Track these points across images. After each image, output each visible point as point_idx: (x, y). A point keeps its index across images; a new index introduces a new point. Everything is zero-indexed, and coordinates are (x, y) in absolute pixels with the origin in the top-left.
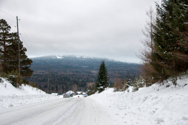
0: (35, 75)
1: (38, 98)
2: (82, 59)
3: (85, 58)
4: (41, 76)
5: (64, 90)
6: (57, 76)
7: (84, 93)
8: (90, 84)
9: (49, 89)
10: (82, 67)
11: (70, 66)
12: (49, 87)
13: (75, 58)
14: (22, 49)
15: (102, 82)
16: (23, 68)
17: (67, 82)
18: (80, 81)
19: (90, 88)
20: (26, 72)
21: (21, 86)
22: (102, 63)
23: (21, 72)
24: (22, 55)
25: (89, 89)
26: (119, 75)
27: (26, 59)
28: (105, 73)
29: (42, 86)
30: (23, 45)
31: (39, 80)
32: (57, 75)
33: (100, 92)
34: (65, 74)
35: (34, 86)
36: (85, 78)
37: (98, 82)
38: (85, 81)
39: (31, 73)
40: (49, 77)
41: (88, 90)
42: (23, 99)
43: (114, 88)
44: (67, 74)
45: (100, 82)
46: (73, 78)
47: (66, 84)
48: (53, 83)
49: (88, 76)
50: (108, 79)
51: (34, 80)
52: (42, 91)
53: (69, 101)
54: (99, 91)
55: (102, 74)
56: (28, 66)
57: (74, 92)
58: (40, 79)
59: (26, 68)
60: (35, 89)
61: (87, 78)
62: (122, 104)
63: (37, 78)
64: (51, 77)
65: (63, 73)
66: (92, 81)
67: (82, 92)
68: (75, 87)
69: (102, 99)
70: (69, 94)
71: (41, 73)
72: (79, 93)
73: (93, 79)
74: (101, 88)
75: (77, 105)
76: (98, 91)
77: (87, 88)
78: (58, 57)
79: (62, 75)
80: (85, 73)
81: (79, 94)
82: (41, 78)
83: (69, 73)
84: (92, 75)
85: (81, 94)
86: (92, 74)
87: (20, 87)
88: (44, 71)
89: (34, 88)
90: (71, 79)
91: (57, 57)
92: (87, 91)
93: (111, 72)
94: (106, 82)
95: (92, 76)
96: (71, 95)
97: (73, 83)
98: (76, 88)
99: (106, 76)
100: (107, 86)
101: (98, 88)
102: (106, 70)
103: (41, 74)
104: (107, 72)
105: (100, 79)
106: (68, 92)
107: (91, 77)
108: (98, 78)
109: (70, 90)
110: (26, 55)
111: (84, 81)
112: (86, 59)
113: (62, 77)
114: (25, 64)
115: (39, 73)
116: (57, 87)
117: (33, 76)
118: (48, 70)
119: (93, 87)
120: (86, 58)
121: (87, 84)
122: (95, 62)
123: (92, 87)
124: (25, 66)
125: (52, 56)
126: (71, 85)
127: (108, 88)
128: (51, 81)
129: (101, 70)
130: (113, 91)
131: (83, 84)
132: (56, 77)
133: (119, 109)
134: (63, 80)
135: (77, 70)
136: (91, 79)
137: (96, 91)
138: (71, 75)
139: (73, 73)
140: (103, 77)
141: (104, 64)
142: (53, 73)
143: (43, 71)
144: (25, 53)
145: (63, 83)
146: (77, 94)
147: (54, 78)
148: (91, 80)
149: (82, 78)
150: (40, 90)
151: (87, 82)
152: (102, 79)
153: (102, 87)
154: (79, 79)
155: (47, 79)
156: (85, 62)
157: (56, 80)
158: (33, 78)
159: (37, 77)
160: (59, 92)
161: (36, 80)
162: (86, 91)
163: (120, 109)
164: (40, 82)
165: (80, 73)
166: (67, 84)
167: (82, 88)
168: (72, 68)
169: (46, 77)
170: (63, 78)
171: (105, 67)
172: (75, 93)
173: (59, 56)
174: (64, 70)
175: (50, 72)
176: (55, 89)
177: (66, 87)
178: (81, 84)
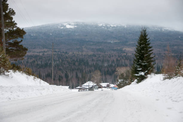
0: (31, 57)
1: (38, 91)
2: (108, 28)
3: (112, 26)
4: (41, 58)
5: (78, 80)
6: (67, 58)
7: (112, 85)
8: (122, 70)
9: (54, 79)
10: (108, 41)
11: (87, 40)
12: (55, 76)
13: (97, 26)
14: (7, 12)
15: (143, 64)
16: (10, 44)
17: (84, 66)
18: (106, 65)
19: (122, 76)
20: (16, 50)
21: (9, 72)
22: (142, 33)
23: (7, 50)
24: (7, 21)
25: (120, 78)
26: (173, 54)
27: (15, 29)
28: (147, 50)
29: (43, 74)
30: (8, 4)
31: (38, 65)
32: (67, 55)
33: (139, 82)
34: (80, 53)
35: (29, 73)
36: (113, 60)
37: (136, 66)
38: (114, 65)
39: (24, 52)
40: (54, 60)
41: (120, 81)
42: (11, 92)
43: (163, 74)
44: (84, 53)
45: (140, 65)
46: (93, 60)
47: (81, 71)
48: (60, 69)
49: (119, 57)
50: (152, 59)
51: (29, 64)
52: (42, 81)
53: (87, 94)
54: (138, 80)
55: (142, 52)
56: (19, 40)
57: (95, 84)
58: (39, 63)
59: (16, 44)
60: (32, 77)
61: (117, 60)
62: (179, 95)
63: (34, 62)
64: (57, 59)
65: (76, 53)
66: (126, 66)
67: (108, 83)
68: (98, 75)
69: (143, 91)
70: (87, 87)
71: (40, 52)
72: (104, 84)
73: (127, 62)
74: (141, 75)
75: (101, 99)
76: (136, 80)
77: (117, 77)
78: (68, 27)
79: (75, 56)
80: (112, 52)
81: (105, 87)
82: (41, 62)
83: (86, 52)
84: (125, 54)
85: (108, 86)
86: (124, 52)
87: (6, 73)
88: (46, 50)
89: (29, 77)
90: (90, 63)
91: (65, 26)
92: (118, 81)
93: (158, 50)
94: (150, 65)
95: (125, 56)
96: (91, 89)
97: (93, 68)
98: (99, 77)
99: (150, 55)
100: (152, 71)
101: (136, 75)
102: (149, 44)
103: (41, 54)
104: (151, 47)
105: (138, 59)
106: (85, 84)
107: (124, 58)
108: (135, 58)
109: (89, 80)
110: (14, 21)
111: (111, 66)
112: (114, 29)
113: (75, 60)
114: (13, 37)
115: (37, 53)
116: (67, 76)
117: (28, 58)
118: (51, 47)
119: (127, 75)
120: (115, 26)
121: (117, 69)
122: (130, 33)
123: (125, 75)
124: (14, 40)
125: (58, 24)
126: (90, 72)
127: (153, 75)
128: (57, 66)
129: (140, 44)
130: (162, 79)
131: (110, 70)
132: (65, 59)
133: (173, 101)
134: (77, 64)
135: (100, 47)
136: (123, 61)
137: (132, 81)
138: (90, 55)
139: (93, 53)
140: (144, 57)
141: (145, 34)
142: (59, 53)
143: (43, 50)
144: (12, 18)
145: (78, 70)
146: (100, 87)
147: (62, 61)
148: (123, 64)
149: (108, 61)
150: (39, 79)
151: (118, 66)
152: (142, 59)
153: (143, 73)
154: (103, 61)
155: (51, 64)
156: (112, 33)
157: (65, 64)
158: (28, 62)
159: (33, 59)
160: (71, 84)
161: (33, 64)
162: (115, 81)
163: (176, 101)
164: (40, 67)
165: (105, 52)
166: (84, 71)
167: (108, 77)
168: (92, 43)
169: (49, 60)
170: (77, 60)
171: (147, 39)
172: (98, 85)
173: (70, 25)
174: (78, 47)
175: (56, 51)
176: (65, 79)
177: (82, 76)
178: (106, 69)
